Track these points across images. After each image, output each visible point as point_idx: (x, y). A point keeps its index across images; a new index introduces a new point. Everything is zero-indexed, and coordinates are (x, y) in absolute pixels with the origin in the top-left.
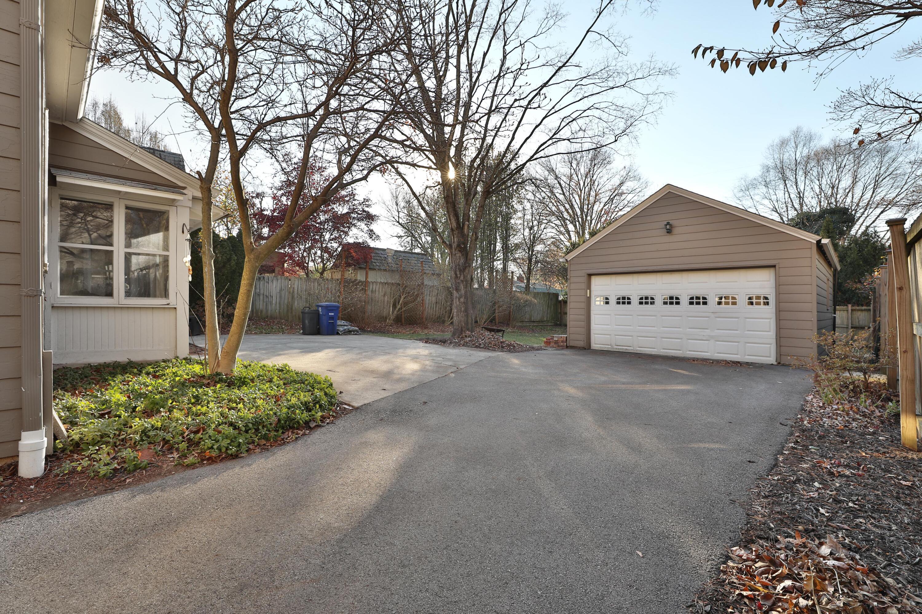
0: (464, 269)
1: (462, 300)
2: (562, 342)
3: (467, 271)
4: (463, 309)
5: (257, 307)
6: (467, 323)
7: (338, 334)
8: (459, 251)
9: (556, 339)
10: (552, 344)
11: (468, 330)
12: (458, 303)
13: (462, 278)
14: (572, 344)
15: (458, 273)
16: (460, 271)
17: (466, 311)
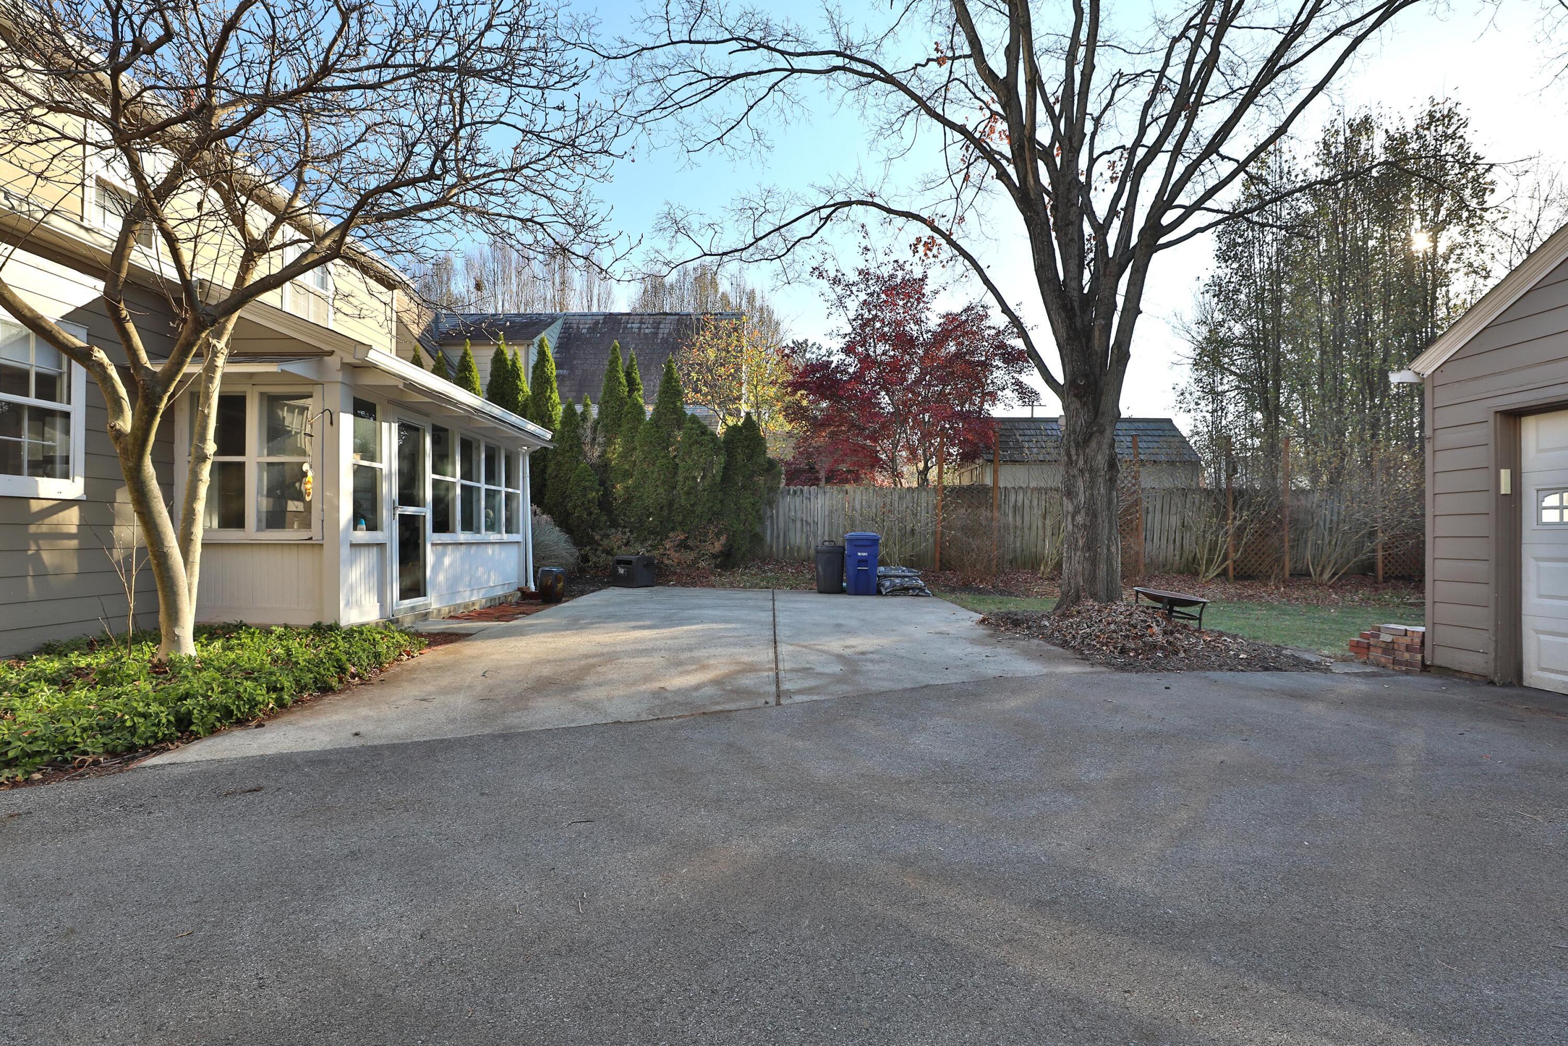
0: (1087, 440)
1: (1080, 519)
2: (1408, 648)
3: (1093, 445)
4: (1081, 543)
5: (792, 542)
6: (1092, 579)
7: (879, 593)
8: (1075, 395)
9: (1386, 638)
10: (1375, 654)
11: (1094, 596)
12: (1070, 527)
13: (1081, 463)
14: (1443, 658)
15: (1073, 452)
16: (1077, 445)
17: (1090, 545)
